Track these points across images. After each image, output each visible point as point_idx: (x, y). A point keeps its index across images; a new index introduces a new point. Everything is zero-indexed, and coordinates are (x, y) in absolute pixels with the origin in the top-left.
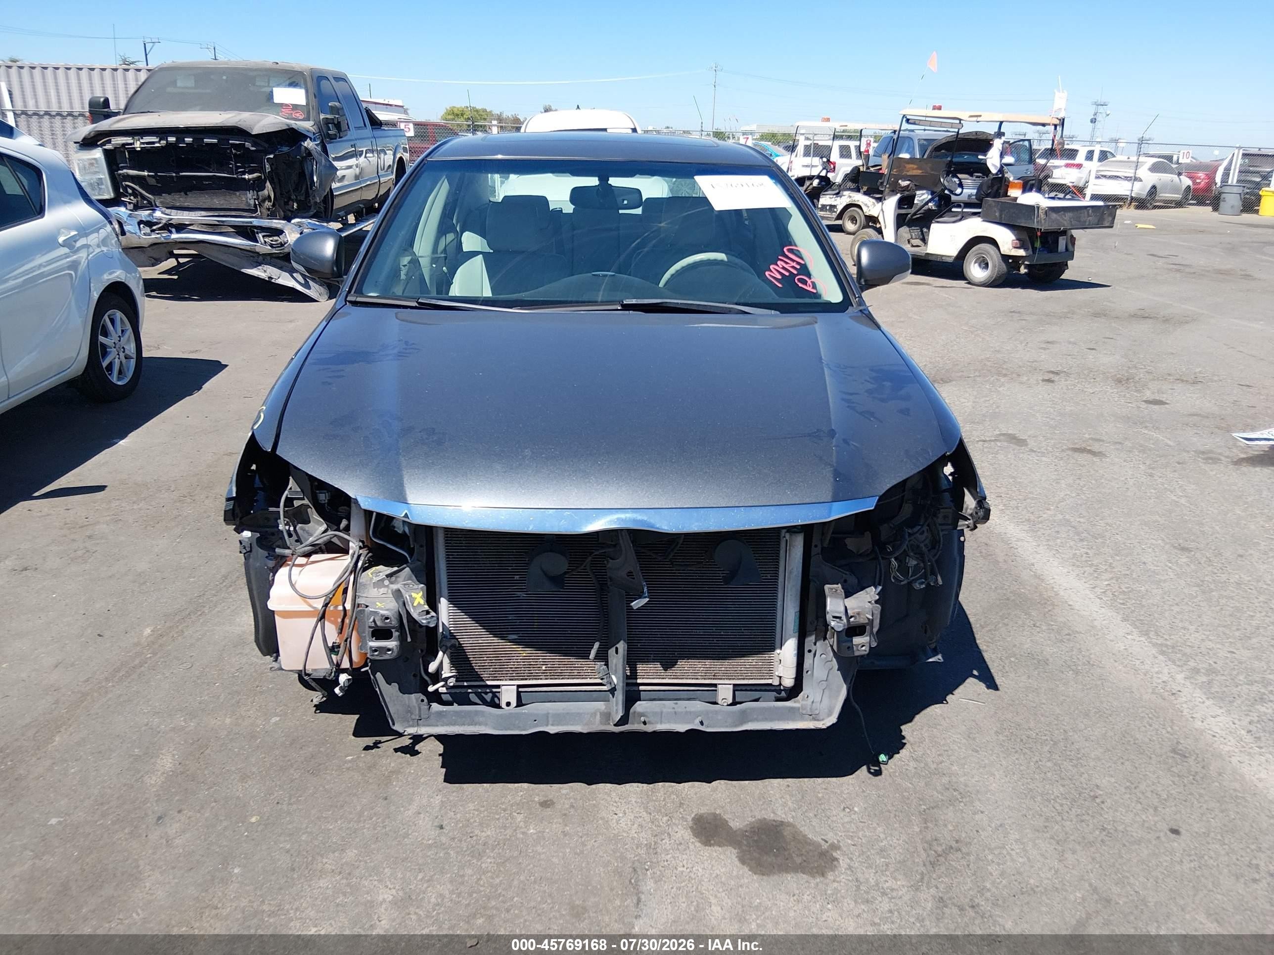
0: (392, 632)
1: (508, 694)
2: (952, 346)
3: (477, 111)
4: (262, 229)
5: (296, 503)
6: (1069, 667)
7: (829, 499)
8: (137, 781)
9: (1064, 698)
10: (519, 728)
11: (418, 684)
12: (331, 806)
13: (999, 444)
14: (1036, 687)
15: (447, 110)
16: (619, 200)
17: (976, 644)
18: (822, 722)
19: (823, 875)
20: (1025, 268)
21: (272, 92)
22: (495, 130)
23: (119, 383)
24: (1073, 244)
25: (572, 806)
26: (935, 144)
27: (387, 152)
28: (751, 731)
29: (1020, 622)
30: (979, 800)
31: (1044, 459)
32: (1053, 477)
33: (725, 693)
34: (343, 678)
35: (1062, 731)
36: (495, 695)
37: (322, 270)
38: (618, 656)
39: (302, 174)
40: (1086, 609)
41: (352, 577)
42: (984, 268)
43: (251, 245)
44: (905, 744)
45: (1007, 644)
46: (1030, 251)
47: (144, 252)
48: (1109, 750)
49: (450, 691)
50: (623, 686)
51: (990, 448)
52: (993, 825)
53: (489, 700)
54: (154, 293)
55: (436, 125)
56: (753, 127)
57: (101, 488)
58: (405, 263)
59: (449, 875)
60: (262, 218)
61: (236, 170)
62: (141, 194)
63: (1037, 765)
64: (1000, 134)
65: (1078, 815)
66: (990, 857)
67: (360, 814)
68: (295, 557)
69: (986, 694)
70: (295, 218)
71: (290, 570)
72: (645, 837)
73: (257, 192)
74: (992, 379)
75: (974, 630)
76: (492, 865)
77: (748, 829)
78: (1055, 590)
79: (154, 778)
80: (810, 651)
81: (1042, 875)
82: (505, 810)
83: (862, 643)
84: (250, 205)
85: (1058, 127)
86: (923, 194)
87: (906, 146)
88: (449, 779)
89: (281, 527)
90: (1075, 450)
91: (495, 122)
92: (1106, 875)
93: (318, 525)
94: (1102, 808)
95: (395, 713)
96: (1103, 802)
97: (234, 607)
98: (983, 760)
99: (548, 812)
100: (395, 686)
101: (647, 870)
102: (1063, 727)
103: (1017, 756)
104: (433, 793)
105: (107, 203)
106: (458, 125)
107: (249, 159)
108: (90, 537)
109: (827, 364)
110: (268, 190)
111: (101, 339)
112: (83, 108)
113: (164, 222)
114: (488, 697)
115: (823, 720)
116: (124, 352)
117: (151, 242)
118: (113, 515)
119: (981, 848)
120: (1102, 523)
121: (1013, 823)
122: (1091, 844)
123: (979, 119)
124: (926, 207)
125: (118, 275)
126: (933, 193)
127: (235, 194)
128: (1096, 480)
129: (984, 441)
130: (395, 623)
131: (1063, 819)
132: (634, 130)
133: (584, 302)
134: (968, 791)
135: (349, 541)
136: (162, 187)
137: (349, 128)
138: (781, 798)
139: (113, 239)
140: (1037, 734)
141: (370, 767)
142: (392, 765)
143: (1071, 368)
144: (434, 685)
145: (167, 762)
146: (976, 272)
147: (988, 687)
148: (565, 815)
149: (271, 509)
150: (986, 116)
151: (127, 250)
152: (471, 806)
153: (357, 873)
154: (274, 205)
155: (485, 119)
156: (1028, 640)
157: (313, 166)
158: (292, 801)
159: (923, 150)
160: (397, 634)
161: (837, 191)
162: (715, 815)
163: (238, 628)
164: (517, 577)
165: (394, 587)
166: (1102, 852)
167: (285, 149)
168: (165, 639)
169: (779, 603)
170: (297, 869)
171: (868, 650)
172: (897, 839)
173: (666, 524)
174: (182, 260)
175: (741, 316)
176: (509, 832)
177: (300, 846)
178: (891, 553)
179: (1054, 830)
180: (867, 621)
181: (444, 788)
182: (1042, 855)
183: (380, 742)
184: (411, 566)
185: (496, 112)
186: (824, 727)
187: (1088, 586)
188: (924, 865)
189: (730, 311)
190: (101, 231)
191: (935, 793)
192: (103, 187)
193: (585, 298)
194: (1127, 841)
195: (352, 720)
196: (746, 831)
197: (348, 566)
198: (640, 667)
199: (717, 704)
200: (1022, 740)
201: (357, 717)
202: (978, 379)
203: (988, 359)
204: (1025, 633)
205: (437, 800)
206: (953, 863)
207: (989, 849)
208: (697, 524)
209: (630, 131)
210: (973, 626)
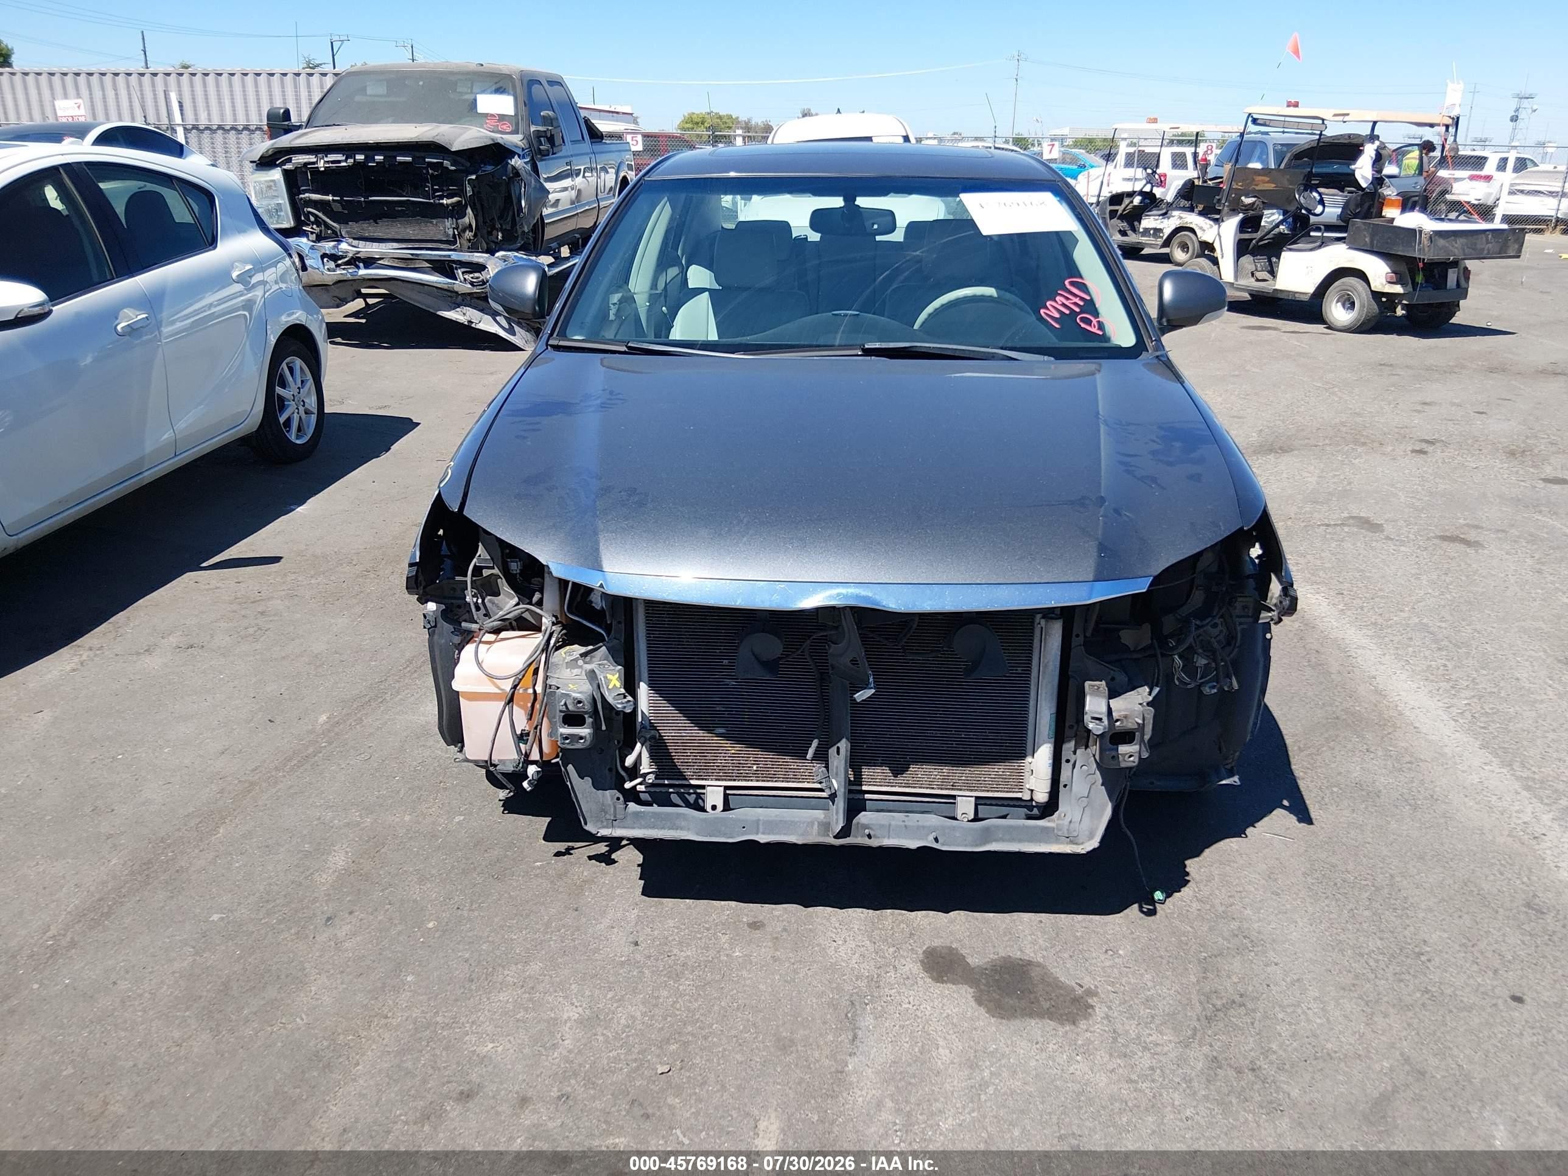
0: (585, 718)
1: (714, 796)
2: (1298, 407)
3: (720, 118)
4: (462, 264)
5: (486, 573)
6: (1406, 800)
7: (1091, 577)
8: (306, 878)
9: (1395, 837)
10: (725, 835)
11: (614, 779)
12: (516, 915)
13: (1346, 529)
14: (1361, 822)
15: (684, 116)
16: (868, 224)
17: (1291, 770)
18: (1082, 847)
19: (1074, 1023)
20: (1402, 309)
21: (475, 100)
22: (739, 141)
23: (298, 442)
24: (1467, 279)
25: (785, 930)
26: (1295, 150)
27: (609, 170)
28: (995, 852)
29: (1350, 746)
30: (1274, 950)
31: (1403, 549)
32: (1413, 572)
33: (965, 806)
34: (532, 770)
35: (1387, 875)
36: (699, 796)
37: (522, 309)
38: (840, 755)
39: (508, 199)
40: (1436, 733)
41: (544, 655)
42: (1348, 308)
43: (448, 283)
44: (1189, 881)
45: (1330, 771)
46: (1410, 288)
47: (328, 291)
48: (1444, 900)
49: (648, 790)
50: (845, 793)
51: (1335, 533)
52: (1288, 979)
53: (692, 802)
54: (339, 340)
55: (670, 137)
56: (1065, 131)
57: (277, 559)
58: (615, 301)
59: (641, 996)
60: (461, 251)
61: (434, 193)
62: (325, 222)
63: (1351, 915)
64: (1373, 137)
65: (1396, 973)
66: (1280, 1016)
67: (547, 925)
68: (482, 632)
69: (1298, 829)
70: (498, 251)
71: (477, 648)
72: (867, 968)
73: (457, 219)
74: (1347, 448)
75: (1290, 754)
76: (691, 987)
77: (988, 967)
78: (1399, 708)
79: (324, 876)
80: (1068, 761)
81: (1343, 1039)
82: (708, 929)
83: (1129, 753)
84: (448, 235)
85: (1450, 128)
86: (1273, 214)
87: (1257, 153)
88: (646, 892)
89: (468, 599)
90: (1444, 538)
91: (739, 132)
92: (1422, 1044)
93: (509, 597)
94: (1428, 967)
95: (587, 812)
96: (1429, 960)
97: (418, 695)
98: (1284, 905)
99: (757, 934)
100: (588, 780)
101: (866, 1004)
102: (1390, 871)
103: (1327, 902)
104: (629, 906)
105: (287, 233)
106: (698, 135)
107: (447, 181)
108: (262, 613)
109: (1105, 421)
110: (469, 218)
111: (279, 390)
112: (261, 120)
113: (350, 255)
114: (692, 799)
115: (1082, 843)
116: (304, 406)
117: (336, 279)
118: (289, 589)
119: (1270, 1005)
120: (1469, 629)
121: (1314, 979)
122: (1409, 1007)
123: (1346, 118)
124: (1276, 231)
125: (299, 316)
126: (1285, 213)
127: (431, 223)
128: (1467, 576)
129: (1328, 525)
130: (588, 707)
131: (1376, 977)
132: (906, 139)
133: (818, 346)
134: (1262, 940)
135: (541, 616)
136: (349, 214)
137: (564, 142)
138: (1030, 935)
139: (293, 274)
140: (1356, 878)
141: (561, 875)
142: (585, 874)
143: (1451, 436)
144: (631, 781)
145: (339, 859)
146: (1338, 313)
147: (1300, 821)
148: (777, 938)
149: (458, 578)
150: (1355, 115)
151: (309, 288)
152: (671, 923)
153: (540, 988)
154: (475, 236)
155: (730, 128)
156: (1358, 768)
157: (521, 189)
158: (473, 907)
159: (1279, 156)
160: (591, 720)
161: (1164, 211)
162: (950, 949)
163: (422, 718)
164: (725, 662)
165: (589, 667)
166: (1421, 1017)
167: (489, 168)
168: (341, 726)
169: (1032, 703)
170: (476, 980)
171: (1137, 760)
172: (1168, 989)
173: (894, 601)
174: (371, 301)
175: (1006, 363)
176: (712, 953)
177: (480, 955)
178: (1173, 649)
179: (1365, 989)
180: (1136, 726)
181: (641, 901)
182: (1346, 1017)
183: (573, 848)
184: (608, 645)
185: (743, 118)
186: (1083, 852)
187: (1442, 705)
188: (1199, 1020)
189: (993, 357)
190: (279, 265)
191: (1220, 939)
192: (282, 214)
193: (821, 342)
194: (1455, 1007)
195: (542, 823)
196: (986, 969)
197: (539, 644)
198: (866, 771)
199: (956, 819)
200: (1336, 884)
201: (548, 819)
202: (1328, 448)
203: (1343, 424)
204: (1354, 760)
205: (633, 914)
206: (1234, 1020)
207: (1280, 1006)
208: (930, 602)
209: (901, 140)
210: (1290, 749)
